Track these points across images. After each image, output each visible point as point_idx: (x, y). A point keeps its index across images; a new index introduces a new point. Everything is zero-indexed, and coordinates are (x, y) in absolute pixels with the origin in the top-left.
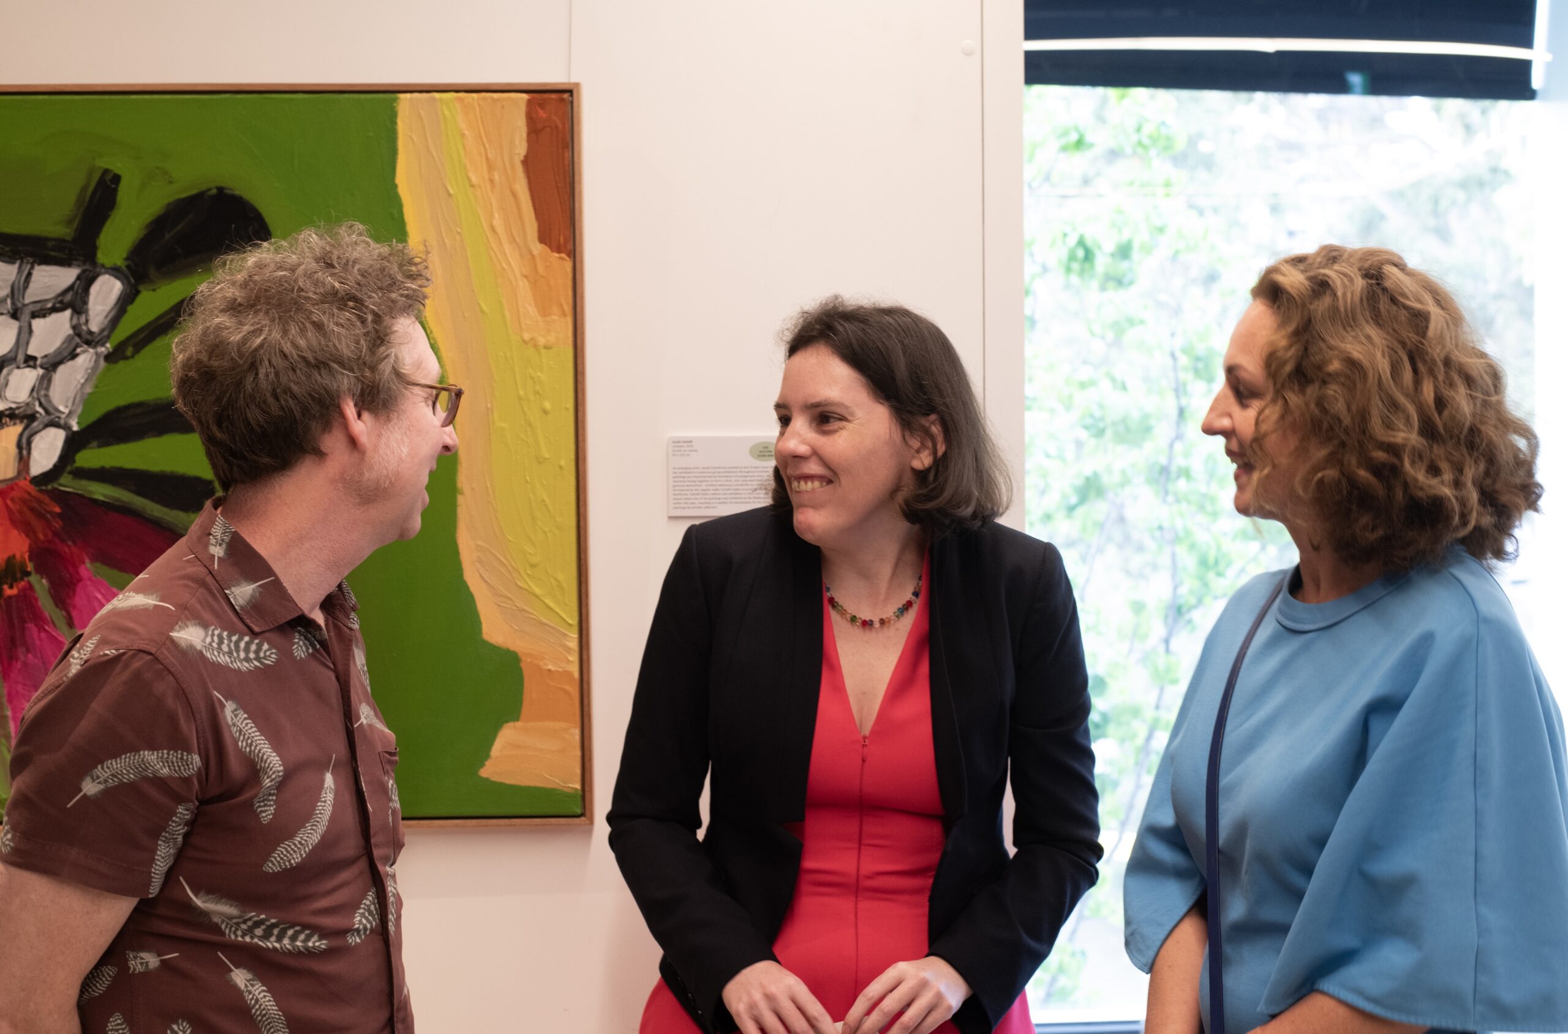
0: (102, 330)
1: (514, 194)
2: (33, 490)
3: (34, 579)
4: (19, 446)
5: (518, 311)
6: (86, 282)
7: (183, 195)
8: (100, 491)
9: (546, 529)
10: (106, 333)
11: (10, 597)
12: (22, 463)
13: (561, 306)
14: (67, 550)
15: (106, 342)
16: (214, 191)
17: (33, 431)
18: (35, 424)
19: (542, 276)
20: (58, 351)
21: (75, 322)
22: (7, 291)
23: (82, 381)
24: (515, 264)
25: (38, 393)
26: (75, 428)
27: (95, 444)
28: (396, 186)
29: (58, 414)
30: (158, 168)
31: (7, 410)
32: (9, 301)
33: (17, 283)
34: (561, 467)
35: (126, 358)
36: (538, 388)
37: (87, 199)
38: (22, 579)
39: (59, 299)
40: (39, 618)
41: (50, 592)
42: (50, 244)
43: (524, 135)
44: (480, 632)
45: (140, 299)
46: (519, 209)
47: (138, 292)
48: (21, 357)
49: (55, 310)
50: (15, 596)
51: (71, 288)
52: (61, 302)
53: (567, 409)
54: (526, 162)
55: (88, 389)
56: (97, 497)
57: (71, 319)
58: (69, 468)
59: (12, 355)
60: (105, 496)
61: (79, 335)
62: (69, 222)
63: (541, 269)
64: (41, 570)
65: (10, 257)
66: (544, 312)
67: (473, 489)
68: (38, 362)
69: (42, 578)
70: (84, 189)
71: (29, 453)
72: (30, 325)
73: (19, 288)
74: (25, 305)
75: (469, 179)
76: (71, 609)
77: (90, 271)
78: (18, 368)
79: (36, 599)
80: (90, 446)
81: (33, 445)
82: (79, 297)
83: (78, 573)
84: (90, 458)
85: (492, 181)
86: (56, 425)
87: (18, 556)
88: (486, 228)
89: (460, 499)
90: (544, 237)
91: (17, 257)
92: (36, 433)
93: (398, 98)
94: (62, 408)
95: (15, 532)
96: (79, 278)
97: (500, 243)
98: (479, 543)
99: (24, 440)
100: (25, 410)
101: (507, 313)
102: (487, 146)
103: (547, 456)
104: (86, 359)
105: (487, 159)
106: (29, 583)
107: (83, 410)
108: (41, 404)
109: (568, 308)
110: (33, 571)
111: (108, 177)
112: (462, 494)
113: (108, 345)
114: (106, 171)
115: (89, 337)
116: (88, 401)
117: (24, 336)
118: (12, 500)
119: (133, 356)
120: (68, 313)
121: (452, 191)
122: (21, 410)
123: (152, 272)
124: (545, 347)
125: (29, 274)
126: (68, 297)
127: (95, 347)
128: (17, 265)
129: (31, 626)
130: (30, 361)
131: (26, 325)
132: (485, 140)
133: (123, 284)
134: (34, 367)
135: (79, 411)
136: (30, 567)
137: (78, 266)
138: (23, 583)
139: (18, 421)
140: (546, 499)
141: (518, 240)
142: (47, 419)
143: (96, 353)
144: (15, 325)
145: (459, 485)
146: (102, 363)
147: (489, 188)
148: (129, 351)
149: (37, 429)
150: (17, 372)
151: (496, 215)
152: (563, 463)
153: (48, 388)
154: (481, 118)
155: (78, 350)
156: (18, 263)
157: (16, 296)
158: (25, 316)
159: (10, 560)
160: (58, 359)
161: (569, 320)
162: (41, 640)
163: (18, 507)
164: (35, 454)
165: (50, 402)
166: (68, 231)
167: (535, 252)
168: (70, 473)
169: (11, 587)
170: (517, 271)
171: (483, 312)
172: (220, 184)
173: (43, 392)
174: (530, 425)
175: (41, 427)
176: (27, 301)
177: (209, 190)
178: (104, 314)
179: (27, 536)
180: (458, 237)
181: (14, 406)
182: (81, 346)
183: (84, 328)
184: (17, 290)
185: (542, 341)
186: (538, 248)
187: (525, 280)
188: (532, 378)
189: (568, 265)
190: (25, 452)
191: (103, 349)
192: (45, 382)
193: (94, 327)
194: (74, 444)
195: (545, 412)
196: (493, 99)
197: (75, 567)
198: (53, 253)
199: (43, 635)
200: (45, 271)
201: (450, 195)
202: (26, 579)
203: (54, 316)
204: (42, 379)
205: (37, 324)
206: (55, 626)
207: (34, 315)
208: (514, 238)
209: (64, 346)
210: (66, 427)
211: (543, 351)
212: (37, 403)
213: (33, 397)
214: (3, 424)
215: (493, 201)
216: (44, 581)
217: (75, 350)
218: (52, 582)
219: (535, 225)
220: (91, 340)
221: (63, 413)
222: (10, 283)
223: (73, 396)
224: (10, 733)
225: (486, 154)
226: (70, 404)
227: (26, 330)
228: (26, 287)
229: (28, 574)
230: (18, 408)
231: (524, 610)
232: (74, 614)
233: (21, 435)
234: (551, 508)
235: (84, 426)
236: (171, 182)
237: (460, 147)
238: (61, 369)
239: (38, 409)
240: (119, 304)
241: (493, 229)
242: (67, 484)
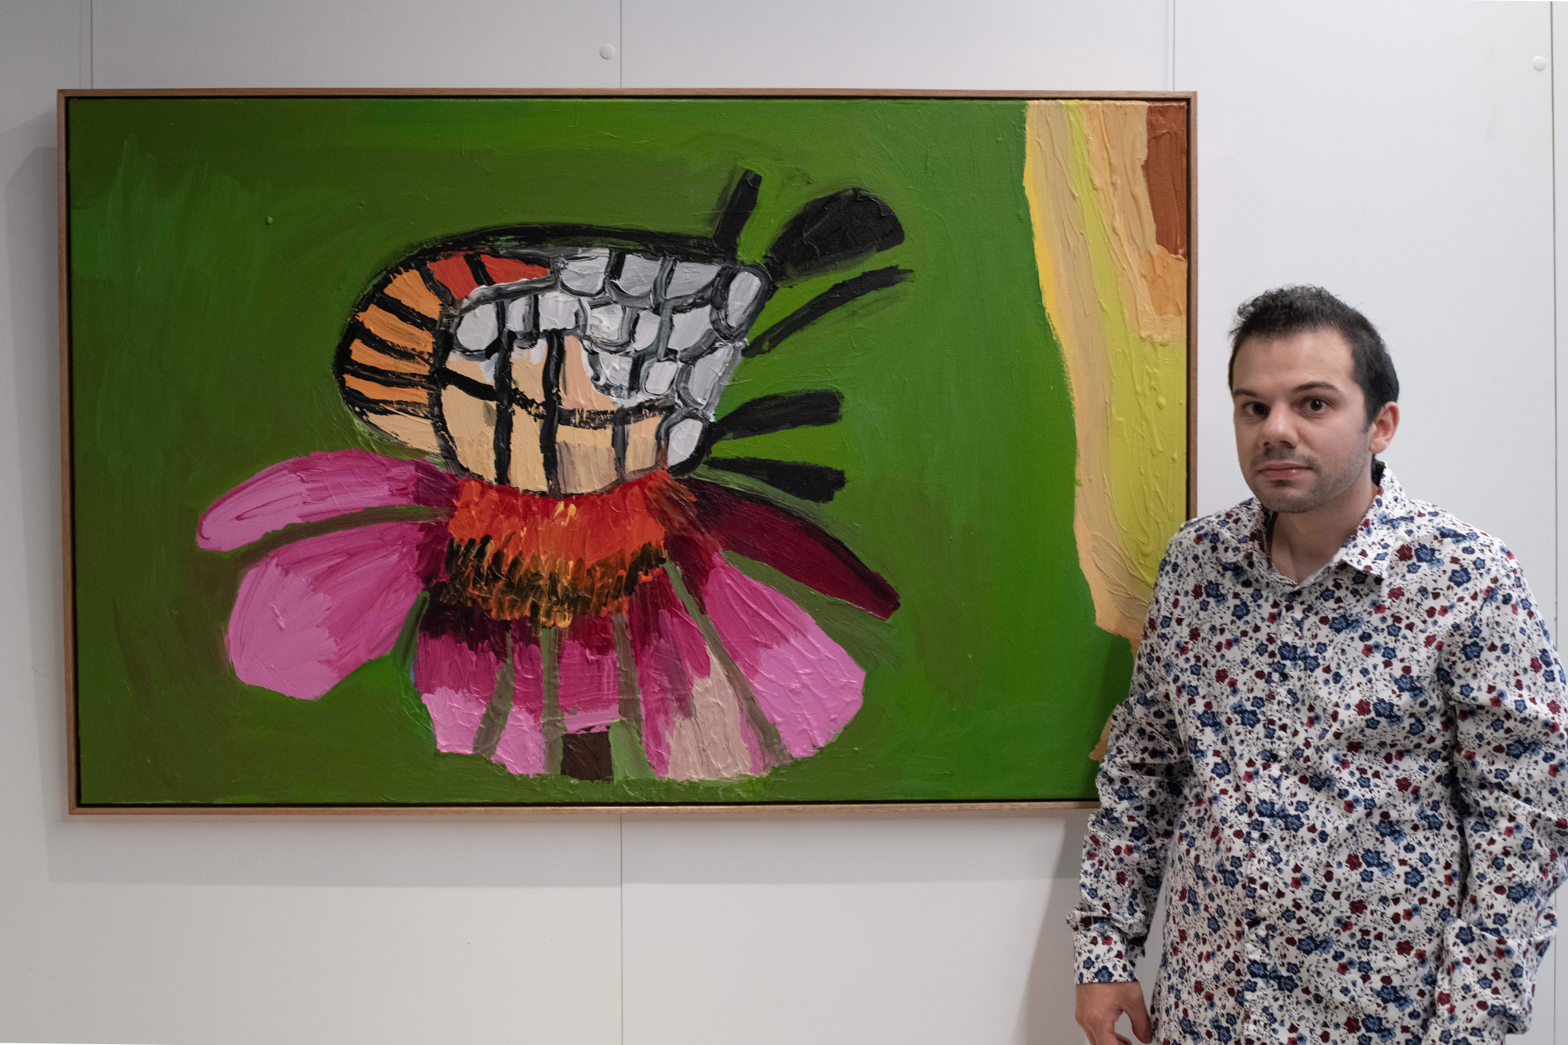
0: (741, 325)
1: (1134, 197)
2: (670, 479)
3: (668, 566)
4: (658, 437)
5: (1137, 309)
6: (726, 279)
7: (820, 196)
8: (735, 481)
9: (1159, 520)
10: (744, 328)
11: (644, 584)
12: (660, 454)
13: (1177, 305)
14: (701, 538)
15: (744, 337)
16: (851, 192)
17: (671, 423)
18: (674, 415)
19: (1160, 277)
20: (697, 346)
21: (714, 317)
22: (650, 286)
23: (720, 374)
24: (1134, 263)
25: (677, 386)
26: (712, 420)
27: (730, 435)
28: (1023, 189)
29: (697, 407)
30: (798, 170)
31: (647, 401)
32: (651, 297)
33: (659, 279)
34: (1174, 460)
35: (763, 352)
36: (1153, 383)
37: (729, 199)
38: (657, 566)
39: (700, 295)
40: (671, 602)
41: (683, 579)
42: (691, 242)
43: (1145, 140)
44: (1094, 620)
45: (777, 295)
46: (1139, 211)
47: (776, 289)
48: (661, 351)
49: (694, 305)
50: (650, 583)
51: (712, 284)
52: (702, 298)
53: (1180, 404)
54: (1146, 167)
55: (726, 382)
56: (732, 486)
57: (711, 314)
58: (705, 458)
59: (653, 348)
60: (739, 485)
61: (718, 331)
62: (711, 221)
63: (1159, 270)
64: (675, 557)
65: (653, 254)
66: (1160, 310)
67: (1090, 480)
68: (678, 356)
69: (676, 565)
70: (726, 189)
71: (667, 444)
72: (671, 320)
73: (661, 285)
74: (666, 300)
75: (1092, 181)
76: (703, 595)
77: (730, 268)
78: (659, 361)
79: (670, 586)
80: (726, 437)
81: (671, 436)
82: (719, 293)
83: (711, 561)
84: (724, 449)
85: (1114, 184)
86: (694, 417)
87: (654, 544)
88: (1109, 230)
89: (1078, 490)
90: (1163, 239)
91: (660, 254)
92: (675, 424)
93: (1027, 105)
94: (699, 400)
95: (651, 520)
96: (718, 275)
97: (1122, 246)
98: (1095, 533)
99: (663, 431)
100: (665, 402)
101: (1126, 311)
102: (1110, 151)
103: (1161, 449)
104: (723, 353)
105: (1110, 163)
106: (664, 569)
107: (720, 402)
108: (679, 397)
109: (1183, 308)
110: (668, 559)
111: (749, 179)
112: (1080, 485)
113: (746, 340)
114: (747, 172)
115: (727, 332)
116: (725, 394)
117: (666, 330)
118: (650, 489)
119: (769, 351)
120: (708, 308)
121: (1076, 195)
122: (660, 402)
123: (790, 270)
124: (1161, 345)
125: (672, 270)
126: (708, 293)
127: (733, 341)
128: (660, 262)
129: (664, 612)
130: (670, 354)
131: (668, 319)
132: (1108, 145)
133: (761, 281)
134: (674, 361)
135: (717, 403)
136: (665, 554)
137: (719, 263)
138: (658, 570)
139: (657, 413)
140: (1158, 490)
141: (1137, 241)
142: (685, 411)
143: (734, 347)
144: (657, 319)
145: (1077, 477)
146: (740, 357)
147: (1111, 191)
148: (766, 345)
149: (676, 420)
150: (657, 364)
151: (1118, 217)
152: (1176, 456)
153: (686, 382)
154: (1105, 124)
155: (717, 344)
156: (662, 258)
157: (658, 292)
158: (667, 312)
159: (646, 548)
160: (696, 353)
161: (1184, 317)
162: (673, 625)
163: (655, 496)
164: (673, 444)
165: (689, 394)
166: (710, 229)
167: (1154, 253)
168: (705, 463)
169: (646, 574)
170: (1136, 271)
171: (1103, 309)
172: (855, 186)
173: (682, 385)
174: (1146, 419)
175: (679, 418)
176: (668, 297)
177: (846, 190)
178: (743, 310)
179: (664, 524)
180: (1081, 237)
181: (654, 398)
182: (720, 341)
183: (723, 323)
184: (660, 286)
185: (1158, 338)
186: (1157, 249)
187: (1143, 280)
188: (1148, 374)
189: (1184, 265)
190: (663, 443)
191: (741, 344)
192: (684, 375)
193: (733, 323)
194: (710, 435)
195: (1160, 406)
196: (1116, 105)
197: (709, 556)
198: (695, 251)
199: (675, 620)
200: (687, 267)
201: (1074, 197)
202: (660, 566)
203: (695, 311)
204: (682, 371)
205: (678, 318)
206: (687, 612)
207: (676, 310)
208: (1134, 239)
209: (703, 341)
210: (704, 419)
211: (1159, 348)
212: (676, 395)
213: (673, 390)
214: (643, 416)
215: (1115, 204)
216: (678, 568)
217: (713, 344)
218: (685, 570)
219: (1153, 227)
220: (729, 335)
221: (701, 405)
222: (653, 279)
223: (711, 388)
224: (640, 715)
225: (1109, 158)
226: (707, 397)
227: (667, 324)
228: (668, 283)
229: (663, 561)
230: (658, 400)
231: (1136, 598)
232: (706, 600)
233: (660, 426)
234: (1164, 500)
235: (720, 418)
236: (809, 183)
237: (1085, 152)
238: (700, 362)
239: (679, 402)
240: (756, 301)
241: (1114, 230)
242: (702, 472)
